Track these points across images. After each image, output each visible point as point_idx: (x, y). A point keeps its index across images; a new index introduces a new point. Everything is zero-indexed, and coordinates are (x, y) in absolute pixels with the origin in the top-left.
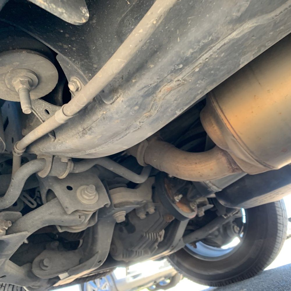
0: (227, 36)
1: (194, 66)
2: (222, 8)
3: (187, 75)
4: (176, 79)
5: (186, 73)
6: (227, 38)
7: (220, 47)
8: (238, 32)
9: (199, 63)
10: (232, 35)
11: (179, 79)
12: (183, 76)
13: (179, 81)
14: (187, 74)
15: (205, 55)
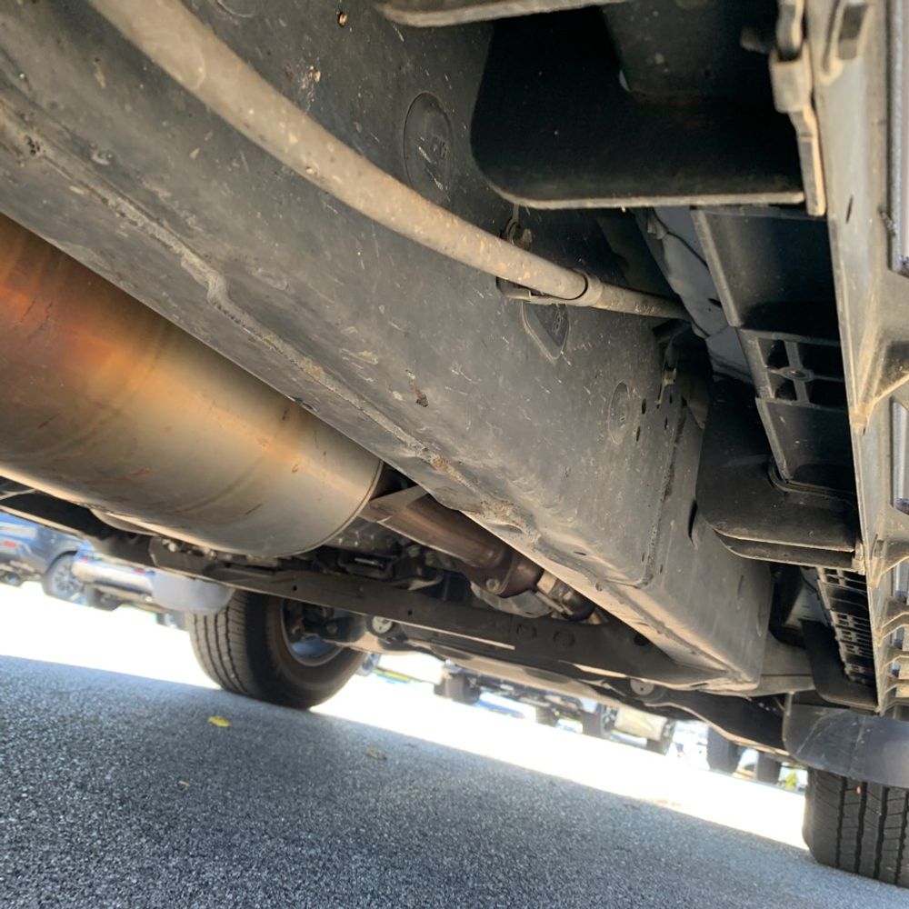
0: (188, 247)
1: (92, 186)
2: (277, 245)
3: (59, 171)
4: (35, 138)
5: (67, 168)
6: (184, 247)
7: (158, 240)
8: (198, 266)
9: (107, 197)
10: (192, 255)
11: (42, 148)
12: (53, 159)
13: (29, 148)
14: (64, 170)
15: (132, 208)
